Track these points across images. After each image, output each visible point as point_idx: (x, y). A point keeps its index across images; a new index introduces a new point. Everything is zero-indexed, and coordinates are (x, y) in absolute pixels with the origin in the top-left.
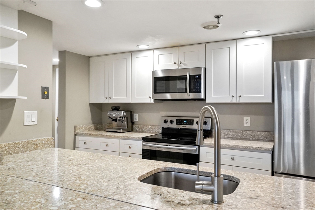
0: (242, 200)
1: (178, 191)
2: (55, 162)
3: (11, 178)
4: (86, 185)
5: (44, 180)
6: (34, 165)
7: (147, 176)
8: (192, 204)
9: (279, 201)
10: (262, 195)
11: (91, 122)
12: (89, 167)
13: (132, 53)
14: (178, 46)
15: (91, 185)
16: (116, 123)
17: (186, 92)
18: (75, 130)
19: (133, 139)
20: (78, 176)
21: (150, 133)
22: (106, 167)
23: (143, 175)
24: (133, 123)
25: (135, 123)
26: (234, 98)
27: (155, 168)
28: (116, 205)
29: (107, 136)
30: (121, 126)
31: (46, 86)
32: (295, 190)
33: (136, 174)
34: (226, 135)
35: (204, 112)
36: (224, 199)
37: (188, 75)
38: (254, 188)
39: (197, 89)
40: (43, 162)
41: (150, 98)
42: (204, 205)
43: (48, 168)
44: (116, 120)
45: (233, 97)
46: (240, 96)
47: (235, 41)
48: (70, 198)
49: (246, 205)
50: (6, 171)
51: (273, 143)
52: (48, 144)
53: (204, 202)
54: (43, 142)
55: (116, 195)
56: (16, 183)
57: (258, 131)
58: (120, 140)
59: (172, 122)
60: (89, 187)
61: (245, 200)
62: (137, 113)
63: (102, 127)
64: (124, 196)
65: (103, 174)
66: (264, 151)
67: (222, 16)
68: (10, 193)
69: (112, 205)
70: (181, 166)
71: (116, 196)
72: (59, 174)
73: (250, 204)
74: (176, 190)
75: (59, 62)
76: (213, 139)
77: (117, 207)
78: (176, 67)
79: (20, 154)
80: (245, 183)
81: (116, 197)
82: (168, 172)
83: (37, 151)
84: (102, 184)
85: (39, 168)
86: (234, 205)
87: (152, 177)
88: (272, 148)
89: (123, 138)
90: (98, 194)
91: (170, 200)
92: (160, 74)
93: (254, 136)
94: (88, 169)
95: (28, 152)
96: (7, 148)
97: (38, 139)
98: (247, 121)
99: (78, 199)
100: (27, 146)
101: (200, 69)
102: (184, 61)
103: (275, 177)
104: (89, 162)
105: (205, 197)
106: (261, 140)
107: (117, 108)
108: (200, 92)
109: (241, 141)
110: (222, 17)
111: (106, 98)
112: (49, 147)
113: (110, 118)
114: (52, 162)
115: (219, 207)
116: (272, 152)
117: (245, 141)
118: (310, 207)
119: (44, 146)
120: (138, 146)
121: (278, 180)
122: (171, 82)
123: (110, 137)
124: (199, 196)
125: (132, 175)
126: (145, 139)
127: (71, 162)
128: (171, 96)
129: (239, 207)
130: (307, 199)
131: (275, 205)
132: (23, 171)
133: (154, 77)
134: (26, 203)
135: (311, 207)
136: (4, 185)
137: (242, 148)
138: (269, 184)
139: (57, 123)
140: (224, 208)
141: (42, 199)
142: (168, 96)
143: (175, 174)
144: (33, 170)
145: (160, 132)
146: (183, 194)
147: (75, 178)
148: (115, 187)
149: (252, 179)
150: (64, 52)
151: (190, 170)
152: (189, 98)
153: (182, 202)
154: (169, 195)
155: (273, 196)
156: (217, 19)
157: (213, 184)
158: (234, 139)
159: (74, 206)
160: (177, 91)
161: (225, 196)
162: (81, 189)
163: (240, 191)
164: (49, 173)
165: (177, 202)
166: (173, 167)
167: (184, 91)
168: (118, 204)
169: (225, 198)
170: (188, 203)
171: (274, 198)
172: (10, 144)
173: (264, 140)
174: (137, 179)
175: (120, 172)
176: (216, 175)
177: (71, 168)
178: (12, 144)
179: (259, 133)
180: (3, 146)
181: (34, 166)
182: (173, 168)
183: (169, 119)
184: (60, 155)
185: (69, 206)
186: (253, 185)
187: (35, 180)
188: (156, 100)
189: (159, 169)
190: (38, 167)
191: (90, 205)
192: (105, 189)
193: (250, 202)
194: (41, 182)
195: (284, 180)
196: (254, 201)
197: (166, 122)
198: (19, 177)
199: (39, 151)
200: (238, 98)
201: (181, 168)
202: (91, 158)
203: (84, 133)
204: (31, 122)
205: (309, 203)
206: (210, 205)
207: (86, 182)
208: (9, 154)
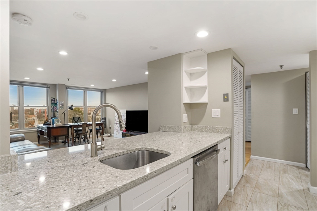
31: (226, 93)
54: (223, 129)
79: (209, 133)
97: (219, 126)
100: (212, 130)
178: (204, 126)
204: (216, 115)
208: (203, 131)
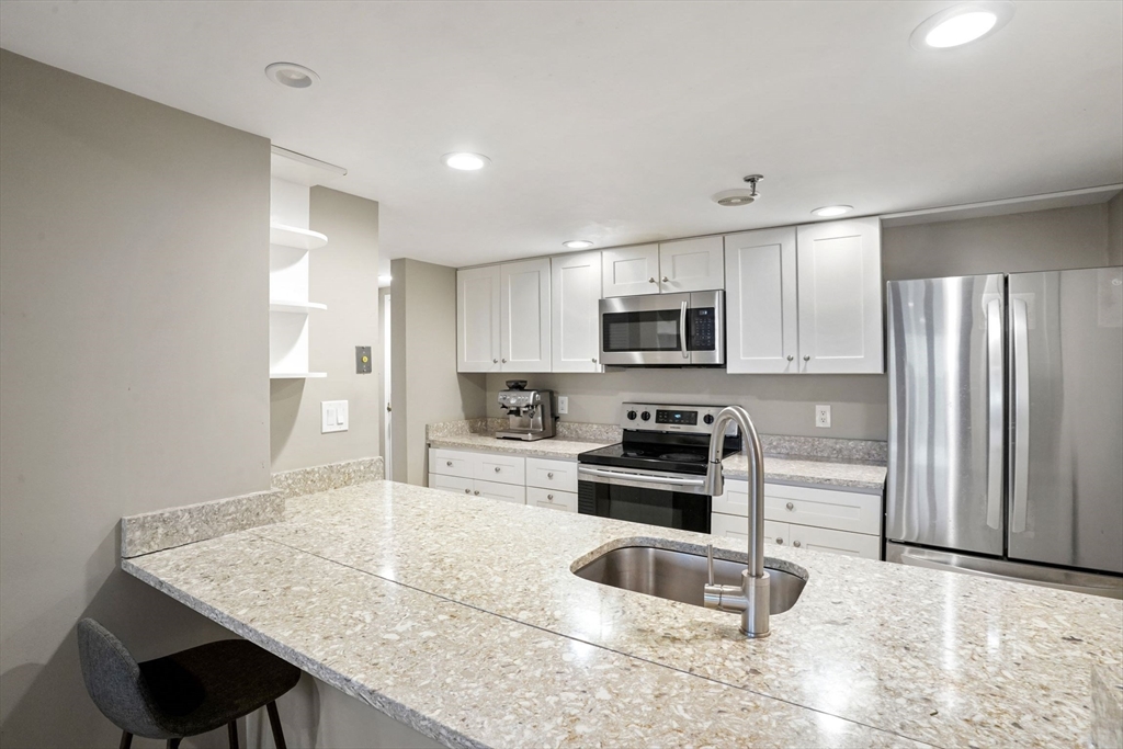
0: (813, 628)
1: (663, 604)
2: (387, 518)
3: (301, 557)
4: (455, 582)
5: (366, 565)
6: (344, 524)
7: (591, 559)
8: (696, 637)
9: (900, 630)
10: (859, 614)
11: (462, 415)
12: (462, 534)
13: (551, 257)
14: (658, 242)
15: (467, 581)
16: (518, 418)
17: (679, 348)
18: (427, 433)
19: (556, 457)
20: (438, 558)
21: (594, 442)
22: (498, 536)
23: (582, 557)
24: (556, 418)
25: (561, 418)
26: (794, 363)
27: (610, 540)
28: (523, 637)
29: (498, 449)
30: (529, 426)
31: (364, 345)
32: (936, 600)
33: (566, 554)
34: (775, 447)
35: (725, 421)
36: (770, 624)
37: (683, 308)
38: (841, 594)
39: (705, 341)
40: (363, 518)
41: (594, 361)
42: (724, 641)
43: (374, 533)
44: (517, 412)
45: (790, 359)
46: (807, 359)
47: (794, 228)
48: (423, 613)
49: (821, 642)
50: (291, 537)
51: (885, 469)
52: (372, 472)
53: (723, 633)
55: (521, 609)
56: (311, 568)
57: (850, 440)
58: (528, 459)
59: (646, 416)
60: (462, 587)
61: (820, 627)
62: (564, 394)
63: (486, 425)
64: (541, 613)
65: (492, 554)
66: (865, 489)
67: (762, 177)
68: (301, 591)
69: (515, 634)
70: (669, 533)
71: (523, 612)
72: (395, 549)
73: (832, 638)
74: (659, 599)
75: (392, 283)
76: (745, 459)
77: (524, 642)
78: (654, 289)
79: (317, 494)
80: (819, 583)
81: (523, 616)
82: (639, 547)
83: (350, 487)
84: (492, 580)
85: (355, 531)
86: (794, 641)
87: (603, 561)
88: (883, 482)
89: (534, 454)
90: (483, 607)
91: (645, 626)
92: (618, 307)
93: (840, 451)
94: (458, 539)
95: (332, 490)
96: (290, 482)
97: (351, 461)
98: (823, 415)
99: (441, 617)
100: (329, 478)
101: (711, 293)
102: (674, 277)
103: (891, 564)
104: (461, 521)
105: (727, 619)
106: (857, 459)
107: (518, 384)
108: (713, 348)
109: (808, 462)
110: (760, 180)
111: (495, 362)
112: (373, 479)
113: (504, 407)
114: (381, 518)
115: (760, 646)
116: (882, 493)
117: (818, 464)
118: (970, 646)
119: (363, 477)
120: (569, 475)
121: (897, 572)
122: (642, 324)
123: (505, 451)
124: (711, 616)
125: (557, 558)
126: (585, 459)
127: (421, 518)
128: (644, 358)
129: (805, 648)
130: (962, 623)
131: (889, 642)
132: (323, 538)
133: (604, 315)
134: (335, 619)
135: (974, 646)
136: (290, 572)
137: (811, 481)
138: (877, 585)
139: (388, 416)
140: (770, 650)
141: (365, 612)
142: (637, 357)
143: (655, 553)
144: (343, 536)
145: (619, 438)
146: (675, 610)
147: (431, 561)
148: (519, 589)
149: (836, 570)
150: (402, 261)
151: (691, 545)
152: (687, 362)
153: (675, 634)
154: (643, 614)
155: (886, 616)
156: (749, 184)
157: (745, 592)
158: (792, 459)
159: (433, 634)
160: (659, 347)
161: (772, 617)
162: (445, 591)
163: (807, 604)
164: (377, 547)
165: (660, 631)
166: (650, 536)
167: (675, 346)
168: (528, 633)
169: (775, 622)
170: (688, 634)
171: (887, 622)
172: (297, 475)
173: (864, 461)
174: (568, 570)
175: (529, 548)
176: (754, 574)
177: (421, 536)
179: (851, 444)
180: (283, 479)
181: (345, 528)
182: (652, 539)
183: (640, 410)
184: (397, 500)
185: (421, 634)
186: (837, 587)
187: (349, 564)
188: (609, 367)
189: (618, 540)
190: (353, 529)
191: (466, 632)
192: (497, 593)
193: (830, 634)
194: (361, 568)
195: (910, 572)
196: (841, 631)
197: (632, 416)
198: (316, 555)
199: (354, 488)
200: (802, 362)
201: (671, 539)
202: (463, 510)
203: (447, 440)
204: (335, 423)
205: (969, 635)
206: (737, 641)
207: (455, 572)
